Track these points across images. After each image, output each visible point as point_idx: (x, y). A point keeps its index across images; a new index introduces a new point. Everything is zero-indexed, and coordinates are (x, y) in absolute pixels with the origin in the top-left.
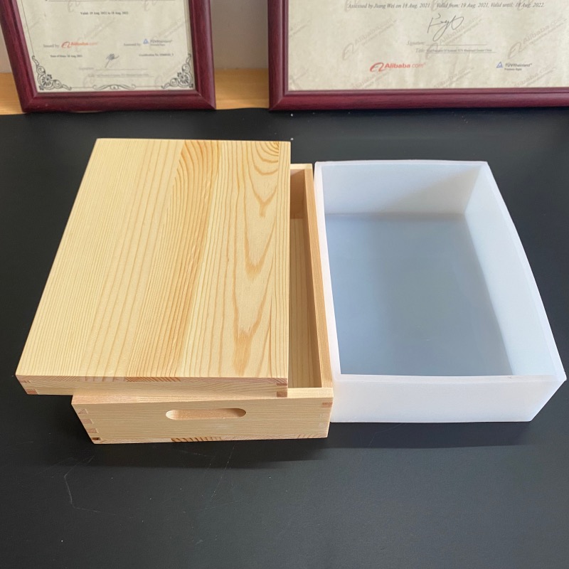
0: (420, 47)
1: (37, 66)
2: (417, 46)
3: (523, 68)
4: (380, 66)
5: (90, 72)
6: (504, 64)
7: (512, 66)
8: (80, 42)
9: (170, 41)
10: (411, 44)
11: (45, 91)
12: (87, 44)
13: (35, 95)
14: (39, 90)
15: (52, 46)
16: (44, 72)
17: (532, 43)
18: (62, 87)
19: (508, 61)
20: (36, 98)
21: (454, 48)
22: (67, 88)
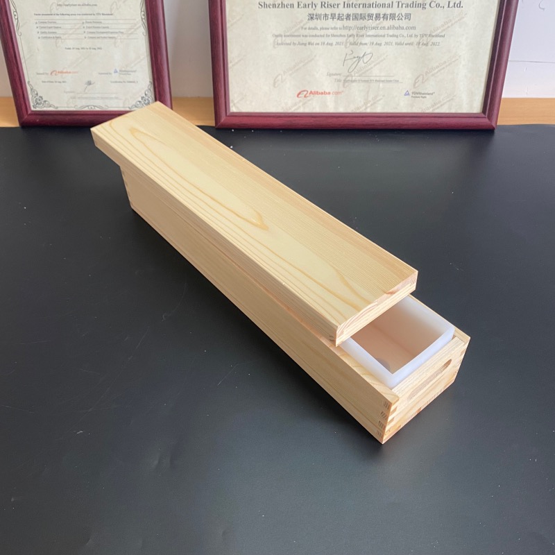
0: (338, 77)
1: (31, 89)
2: (335, 77)
3: (427, 96)
4: (305, 93)
5: (72, 94)
7: (417, 95)
8: (65, 71)
9: (135, 71)
10: (330, 75)
11: (38, 109)
12: (70, 73)
13: (29, 112)
14: (33, 109)
15: (43, 74)
16: (37, 94)
18: (50, 106)
19: (414, 90)
20: (30, 114)
21: (367, 79)
22: (54, 107)
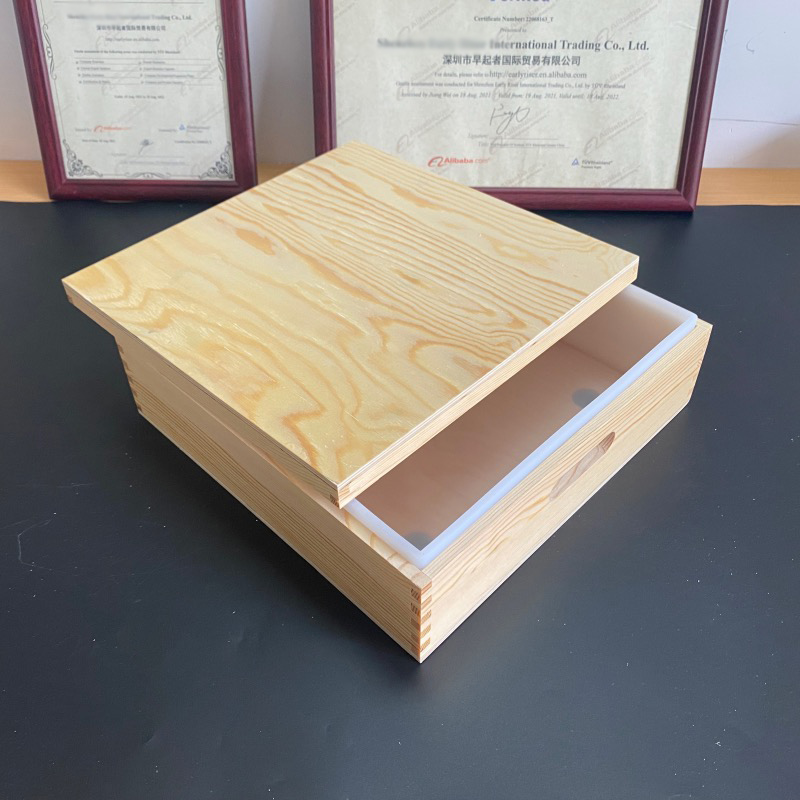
0: (483, 140)
1: (68, 151)
2: (480, 139)
3: (603, 166)
4: (439, 160)
5: (123, 158)
6: (580, 161)
7: (589, 164)
8: (113, 126)
9: (208, 128)
10: (473, 137)
11: (75, 177)
12: (120, 129)
13: (64, 181)
14: (68, 177)
15: (84, 130)
16: (75, 157)
17: (610, 138)
18: (93, 173)
19: (585, 158)
20: (65, 184)
21: (521, 142)
22: (98, 174)
